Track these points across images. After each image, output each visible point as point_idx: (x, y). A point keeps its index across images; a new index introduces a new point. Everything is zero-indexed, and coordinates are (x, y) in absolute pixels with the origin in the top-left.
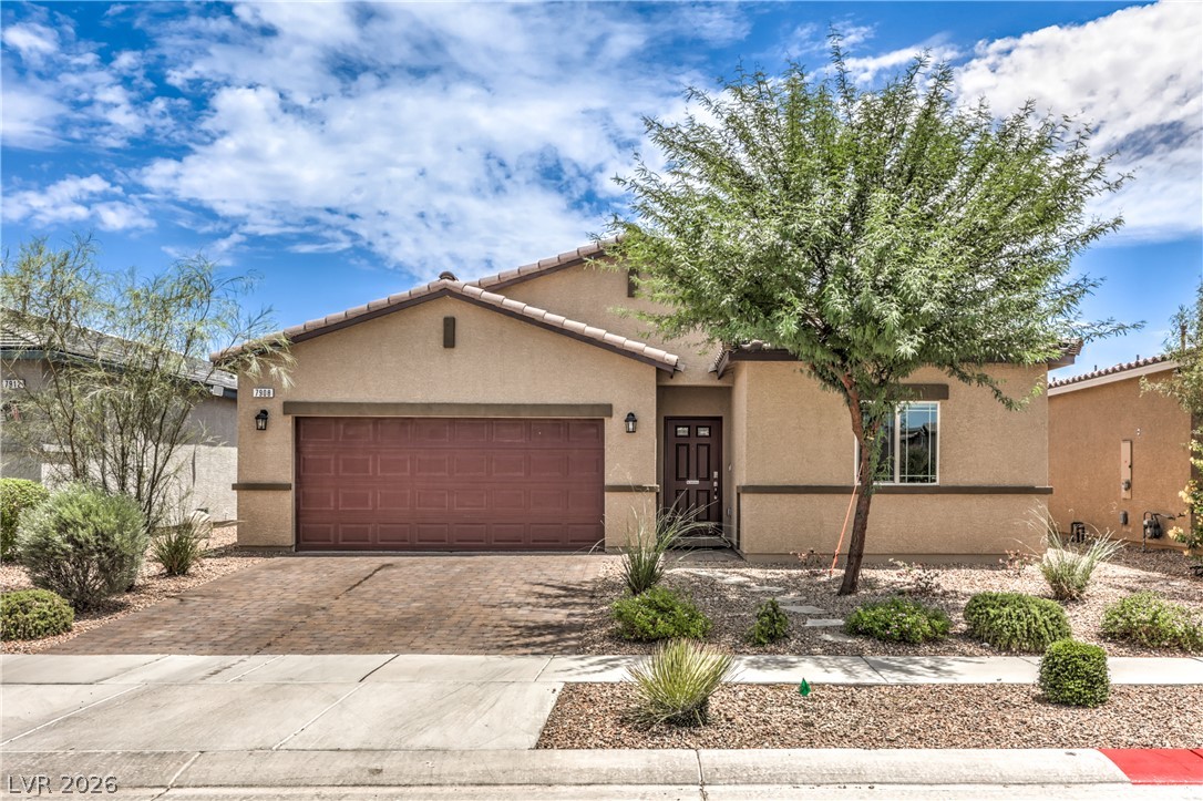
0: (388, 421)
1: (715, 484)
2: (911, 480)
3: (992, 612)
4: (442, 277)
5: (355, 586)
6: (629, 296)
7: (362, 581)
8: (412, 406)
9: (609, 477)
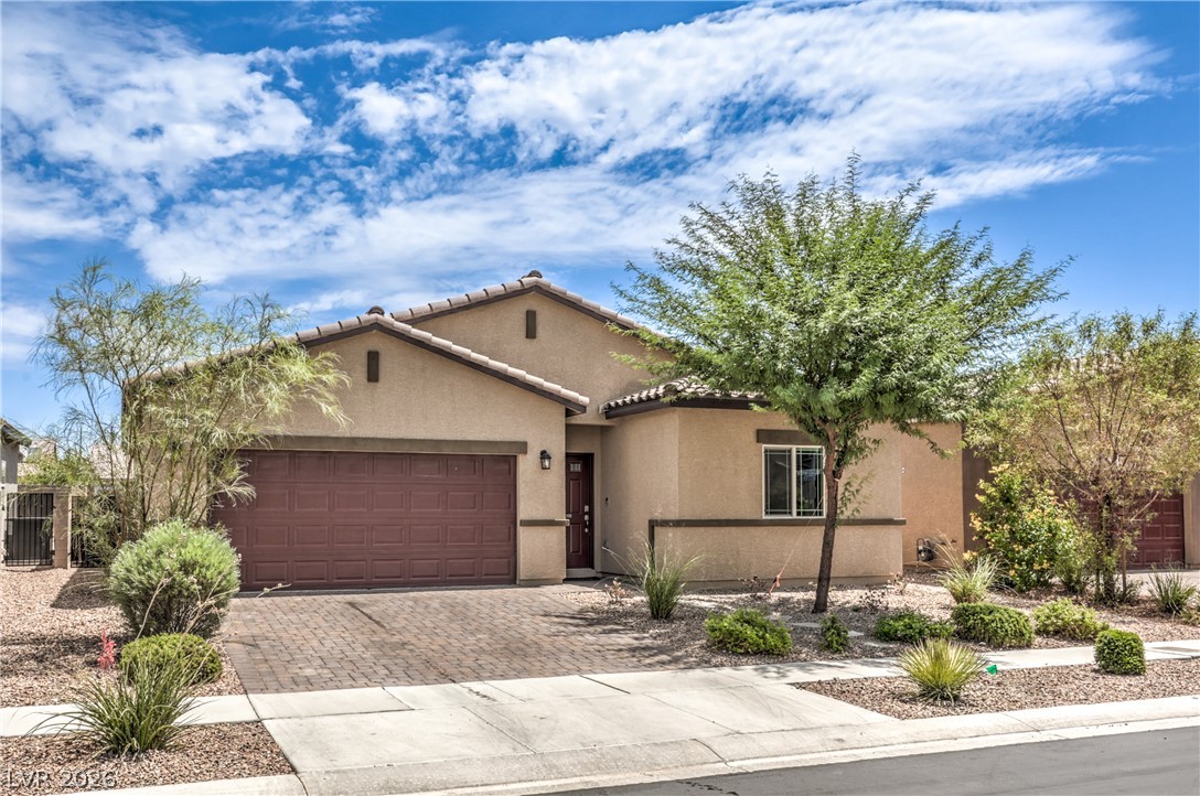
0: (306, 455)
1: (586, 517)
2: (804, 514)
3: (987, 618)
4: (370, 312)
5: (377, 623)
6: (527, 337)
7: (370, 618)
8: (337, 439)
9: (524, 512)
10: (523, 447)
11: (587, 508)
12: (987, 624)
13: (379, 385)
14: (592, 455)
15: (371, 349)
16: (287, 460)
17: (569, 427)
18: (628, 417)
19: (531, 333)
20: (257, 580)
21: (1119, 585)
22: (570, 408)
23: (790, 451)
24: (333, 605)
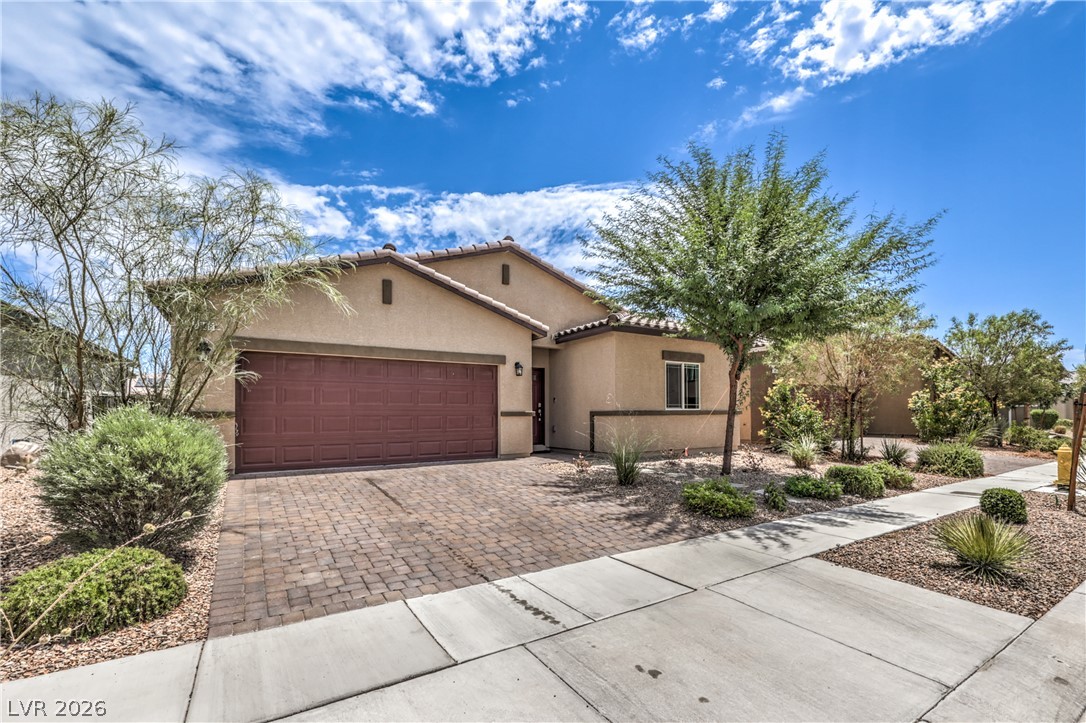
0: (329, 359)
1: (541, 411)
2: (689, 407)
4: (385, 248)
5: (394, 500)
6: (503, 283)
7: (387, 495)
8: (357, 347)
9: (503, 406)
10: (502, 359)
11: (540, 405)
12: (860, 482)
13: (392, 306)
14: (543, 369)
15: (386, 278)
16: (313, 363)
17: (534, 348)
18: (571, 342)
19: (505, 281)
20: (286, 461)
21: (857, 448)
22: (536, 333)
23: (680, 366)
24: (352, 482)
